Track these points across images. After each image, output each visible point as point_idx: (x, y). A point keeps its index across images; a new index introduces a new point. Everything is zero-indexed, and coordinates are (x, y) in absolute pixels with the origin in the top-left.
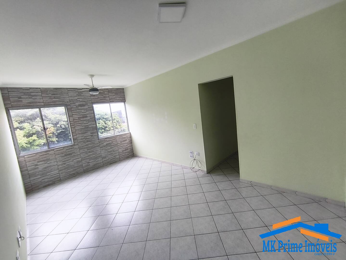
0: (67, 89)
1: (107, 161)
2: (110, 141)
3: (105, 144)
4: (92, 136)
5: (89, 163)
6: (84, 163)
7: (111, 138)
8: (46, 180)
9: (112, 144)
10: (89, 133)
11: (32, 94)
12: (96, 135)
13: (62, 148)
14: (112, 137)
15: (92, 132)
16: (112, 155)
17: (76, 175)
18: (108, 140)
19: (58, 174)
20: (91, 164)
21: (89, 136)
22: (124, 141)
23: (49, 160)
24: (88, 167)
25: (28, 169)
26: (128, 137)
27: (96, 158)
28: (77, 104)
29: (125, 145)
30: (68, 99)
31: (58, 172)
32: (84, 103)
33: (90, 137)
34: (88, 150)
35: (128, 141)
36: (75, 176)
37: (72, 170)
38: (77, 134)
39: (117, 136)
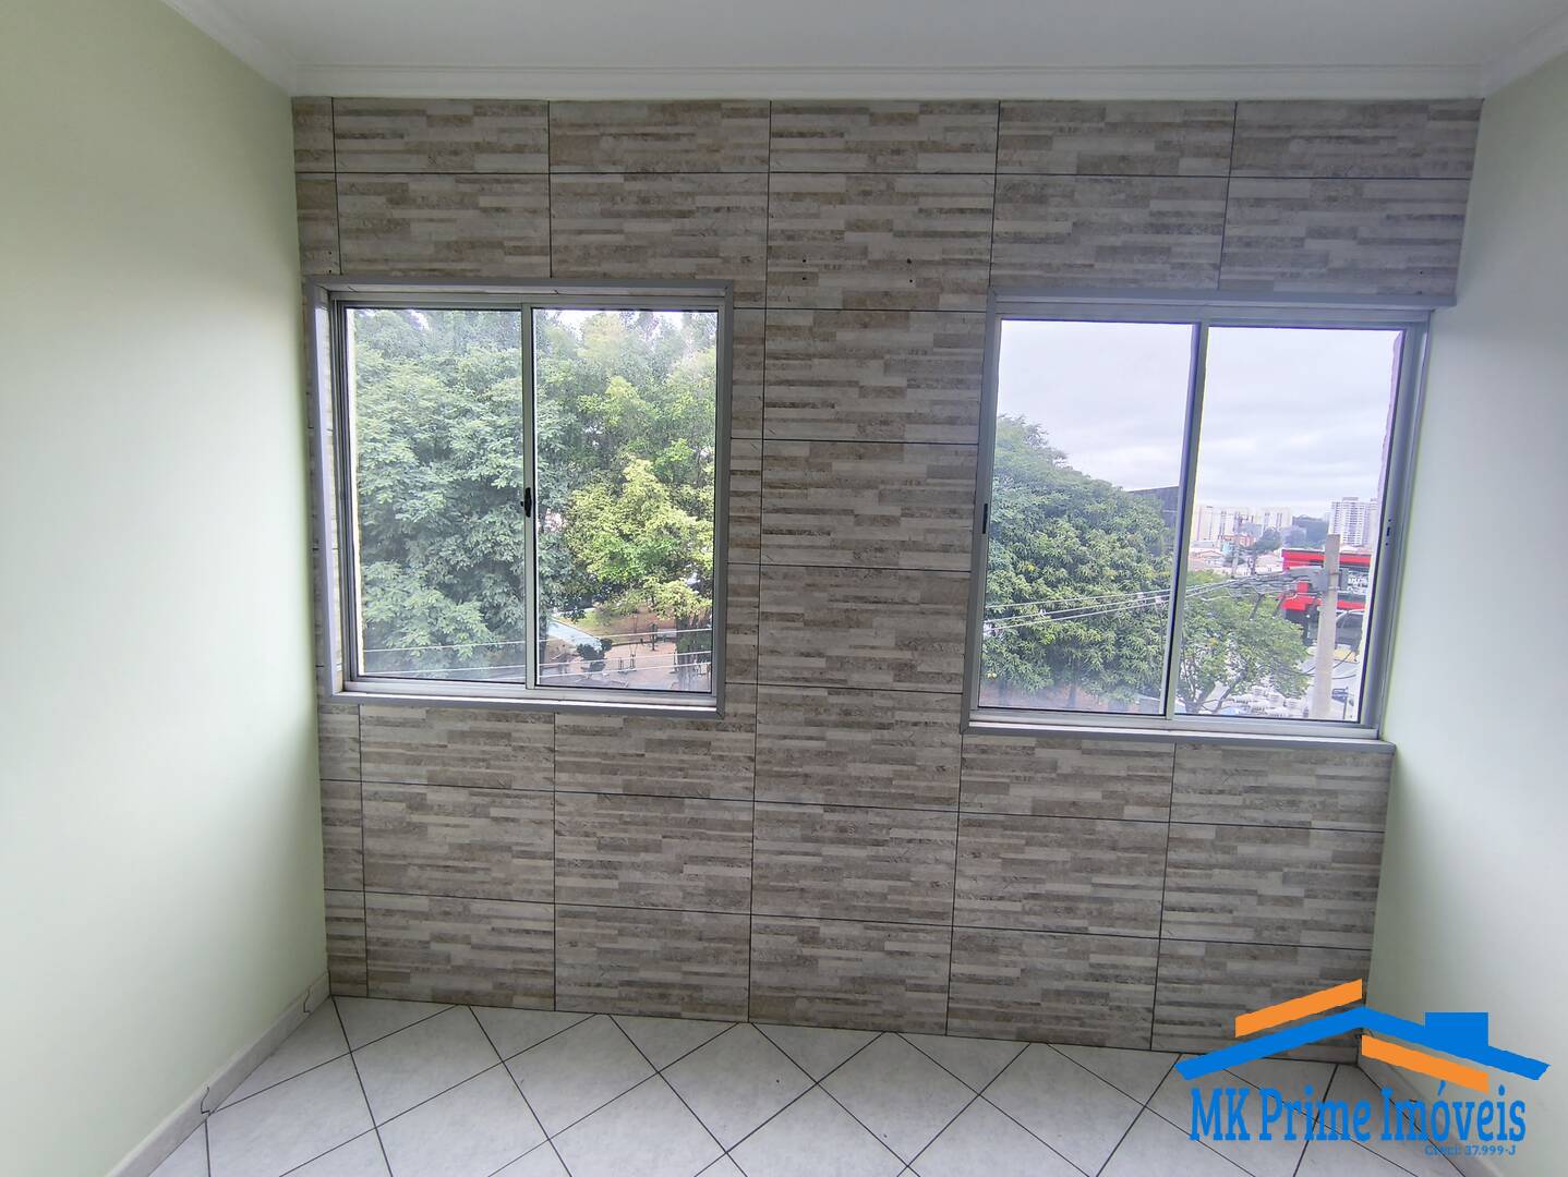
0: (769, 109)
1: (993, 992)
2: (1095, 780)
3: (1022, 797)
4: (903, 670)
5: (811, 938)
6: (765, 929)
7: (1108, 745)
8: (460, 953)
9: (1100, 826)
10: (880, 639)
11: (485, 163)
12: (950, 679)
13: (617, 722)
14: (1125, 746)
15: (916, 625)
16: (1074, 955)
17: (677, 1009)
18: (1068, 760)
19: (546, 943)
20: (833, 966)
21: (878, 665)
22: (1269, 832)
23: (501, 789)
24: (798, 978)
25: (365, 812)
26: (1342, 801)
27: (890, 919)
28: (831, 288)
29: (1271, 885)
30: (759, 224)
31: (548, 927)
32: (902, 283)
33: (887, 678)
34: (829, 807)
35: (1318, 849)
36: (669, 1009)
37: (653, 945)
38: (766, 616)
39: (1196, 743)
